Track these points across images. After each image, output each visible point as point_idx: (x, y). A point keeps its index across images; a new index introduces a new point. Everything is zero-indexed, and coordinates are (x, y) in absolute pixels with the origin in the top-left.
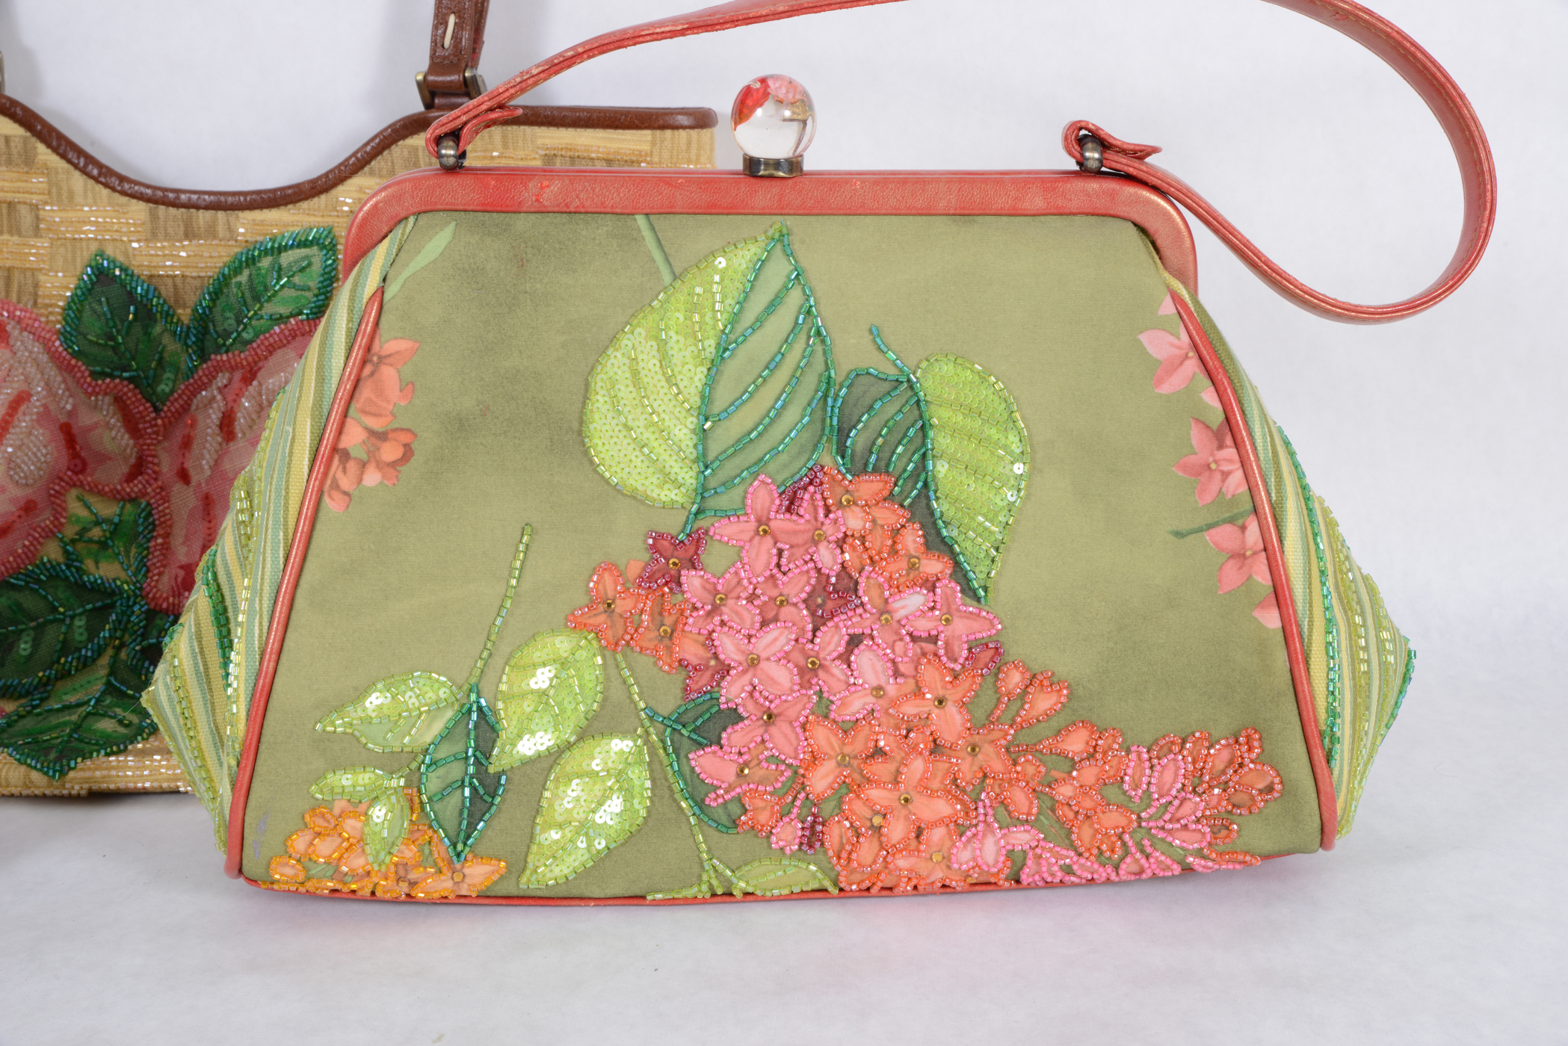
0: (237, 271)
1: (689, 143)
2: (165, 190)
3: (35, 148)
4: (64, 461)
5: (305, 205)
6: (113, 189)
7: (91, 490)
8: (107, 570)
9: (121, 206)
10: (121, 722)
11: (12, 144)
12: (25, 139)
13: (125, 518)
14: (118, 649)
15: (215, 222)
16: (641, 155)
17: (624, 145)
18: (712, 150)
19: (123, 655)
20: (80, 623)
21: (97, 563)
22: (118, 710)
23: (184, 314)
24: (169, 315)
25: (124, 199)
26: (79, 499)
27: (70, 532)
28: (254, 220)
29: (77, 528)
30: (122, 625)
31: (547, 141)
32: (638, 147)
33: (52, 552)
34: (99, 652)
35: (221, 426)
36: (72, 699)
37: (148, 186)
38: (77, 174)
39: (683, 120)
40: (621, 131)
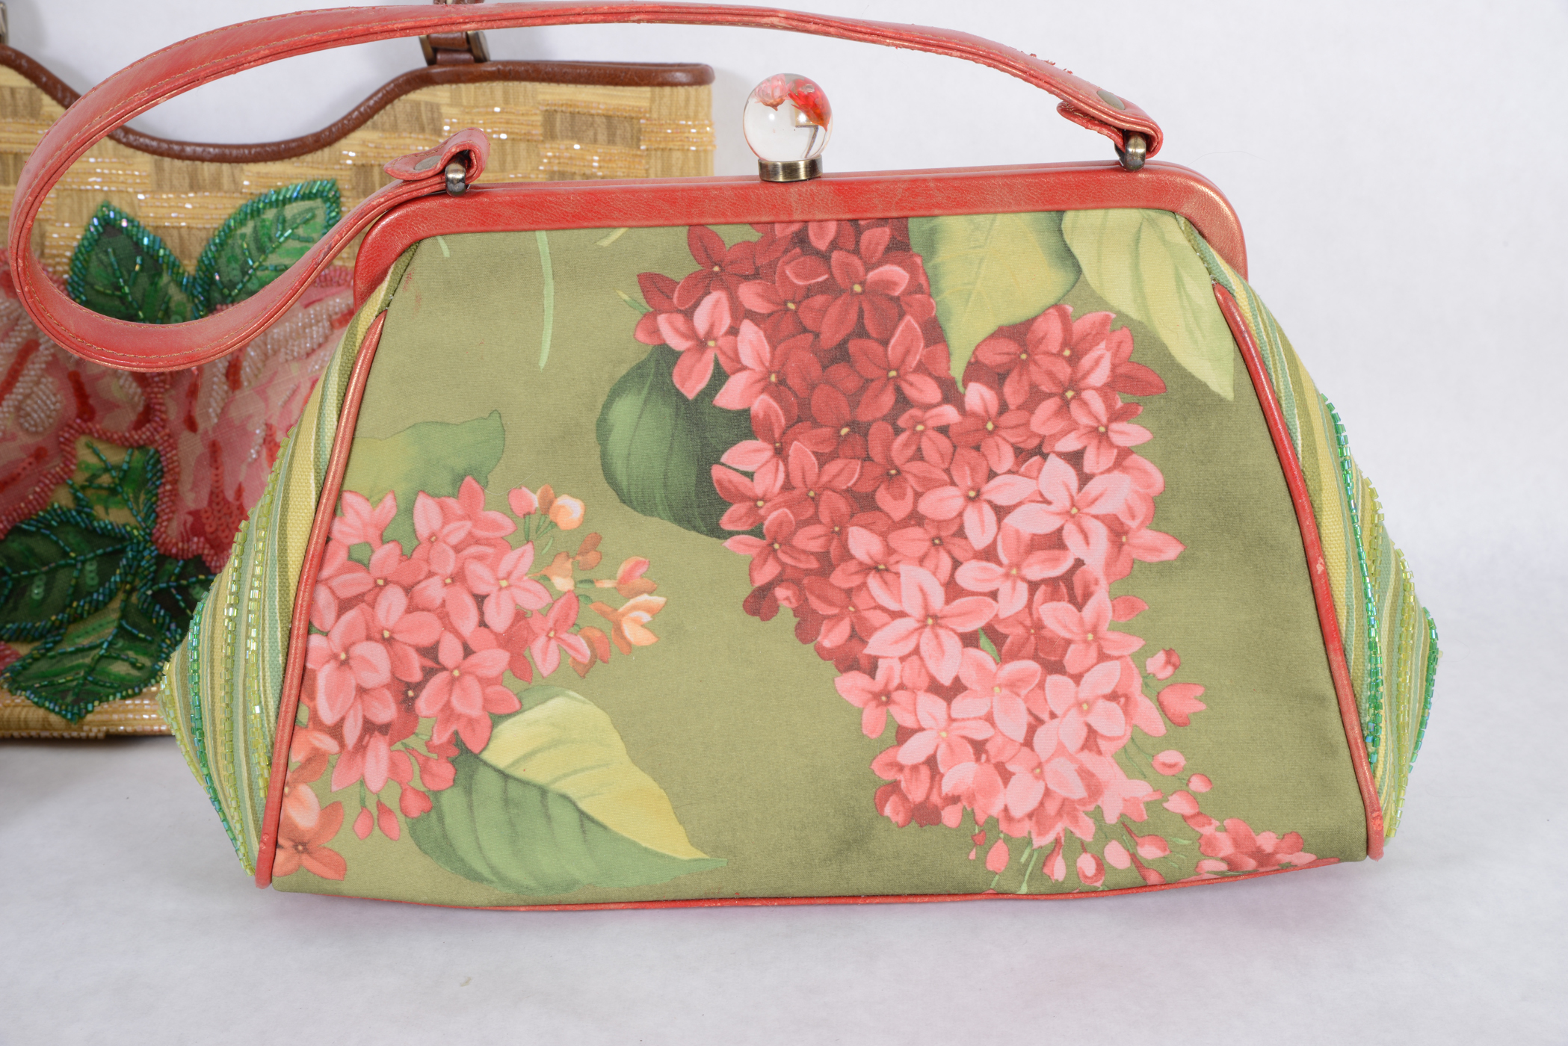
0: (242, 223)
1: (687, 100)
2: (170, 142)
3: (40, 100)
4: (73, 409)
5: (308, 158)
6: (119, 141)
7: (100, 438)
8: (116, 516)
9: (126, 157)
10: (133, 665)
11: (18, 96)
12: (31, 91)
13: (134, 464)
14: (129, 593)
15: (219, 174)
16: (640, 112)
17: (624, 102)
18: (709, 106)
19: (134, 599)
20: (91, 567)
21: (106, 509)
22: (131, 654)
23: (190, 267)
24: (174, 267)
25: (129, 151)
26: (89, 446)
27: (80, 478)
28: (258, 173)
29: (87, 475)
30: (133, 570)
31: (548, 97)
32: (638, 104)
33: (62, 498)
34: (111, 596)
35: (227, 375)
36: (85, 642)
37: (153, 139)
39: (680, 76)
40: (620, 88)
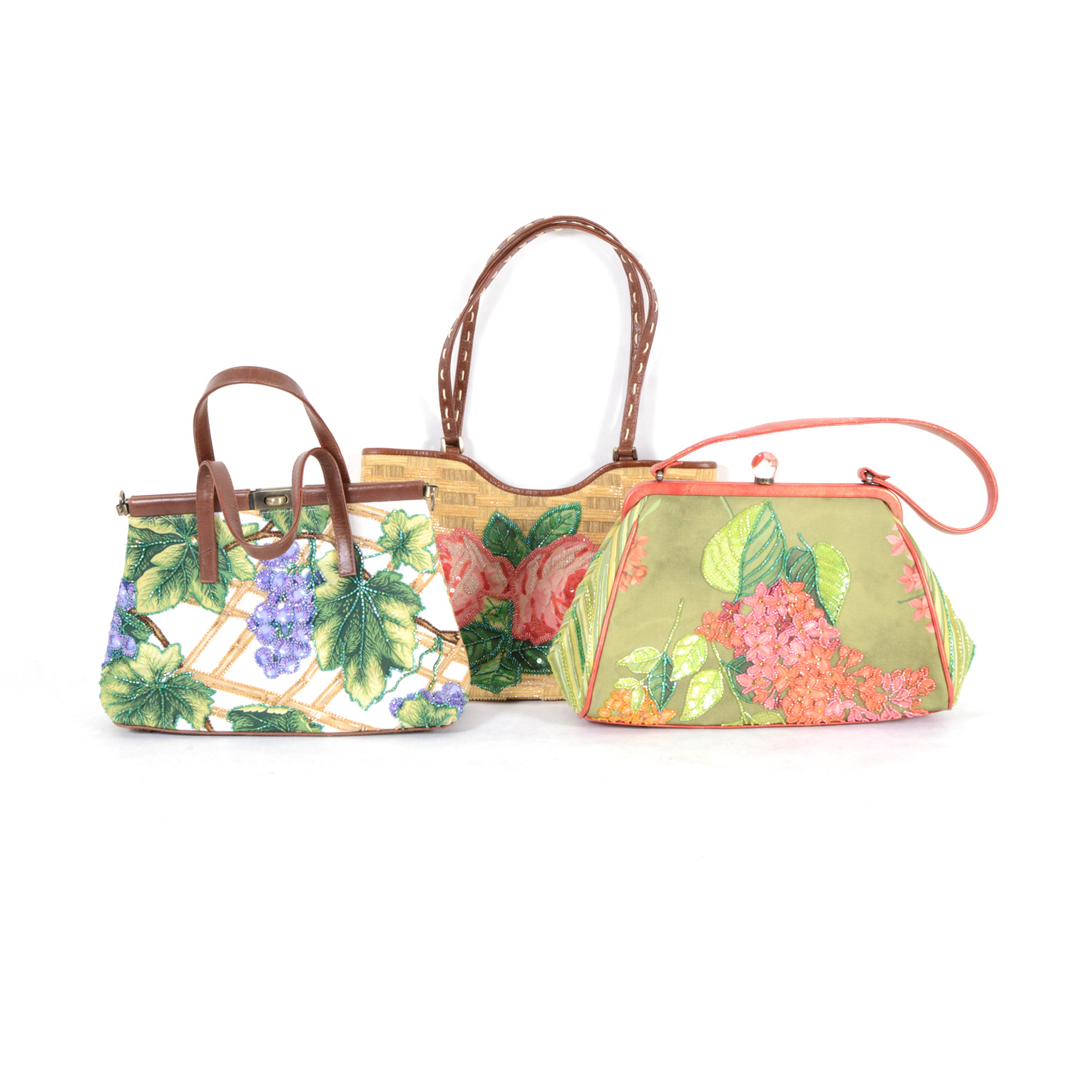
0: (545, 518)
1: (709, 473)
2: (520, 489)
3: (475, 475)
4: (482, 586)
5: (570, 495)
6: (502, 489)
7: (491, 596)
8: (497, 625)
9: (504, 495)
10: (508, 678)
11: (467, 473)
12: (472, 472)
13: (503, 606)
14: (503, 653)
15: (538, 500)
16: (692, 477)
17: (687, 474)
18: (716, 475)
19: (505, 655)
20: (489, 644)
21: (494, 622)
22: (505, 675)
23: (526, 534)
24: (520, 534)
25: (506, 493)
26: (488, 599)
27: (484, 611)
29: (487, 609)
30: (504, 645)
32: (692, 475)
33: (478, 618)
34: (497, 654)
35: (537, 573)
36: (488, 670)
37: (514, 488)
38: (489, 484)
39: (706, 465)
40: (685, 469)
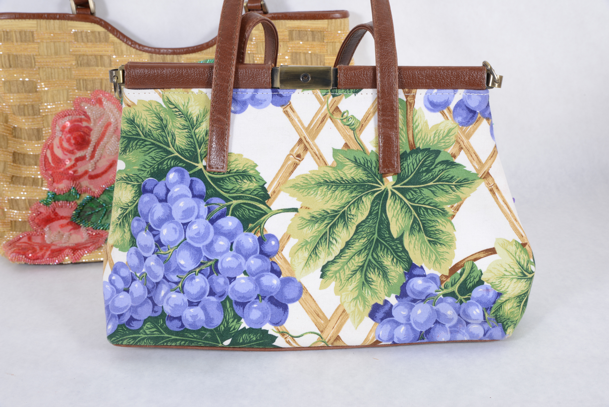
1: (341, 24)
2: (155, 48)
3: (109, 36)
5: (205, 51)
6: (137, 49)
9: (140, 55)
11: (101, 35)
12: (105, 32)
15: (173, 58)
16: (324, 29)
17: (318, 26)
18: (348, 25)
25: (141, 52)
28: (187, 58)
31: (290, 25)
32: (323, 26)
37: (149, 47)
38: (124, 44)
39: (338, 15)
40: (316, 21)
